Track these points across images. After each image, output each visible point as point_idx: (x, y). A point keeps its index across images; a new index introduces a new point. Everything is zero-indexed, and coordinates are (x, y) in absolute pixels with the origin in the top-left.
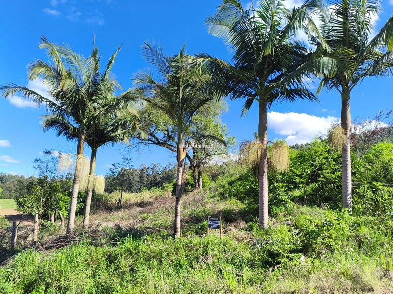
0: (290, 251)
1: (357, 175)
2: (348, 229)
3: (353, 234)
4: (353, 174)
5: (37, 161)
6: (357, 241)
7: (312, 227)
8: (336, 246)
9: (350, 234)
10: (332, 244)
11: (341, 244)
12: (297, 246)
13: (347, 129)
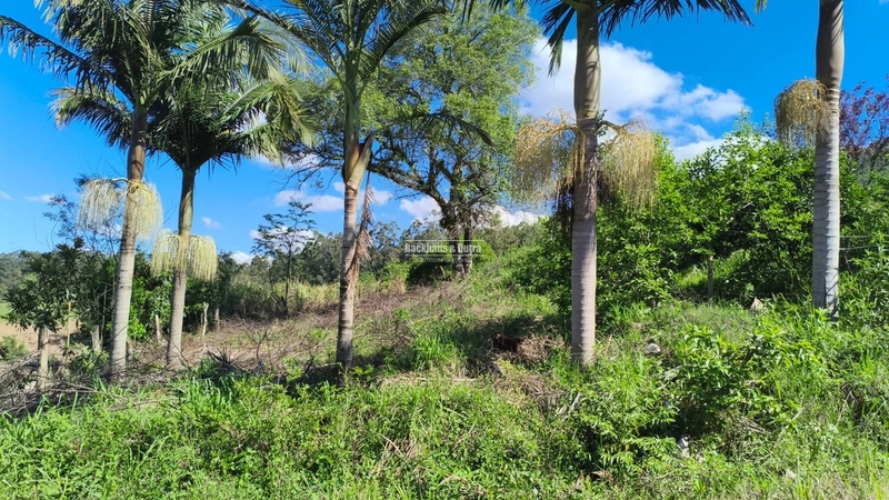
0: (641, 429)
1: (856, 224)
2: (824, 368)
3: (838, 381)
4: (845, 221)
5: (59, 200)
6: (849, 402)
7: (712, 359)
8: (783, 415)
9: (829, 380)
10: (771, 410)
11: (800, 409)
12: (662, 417)
13: (832, 86)
